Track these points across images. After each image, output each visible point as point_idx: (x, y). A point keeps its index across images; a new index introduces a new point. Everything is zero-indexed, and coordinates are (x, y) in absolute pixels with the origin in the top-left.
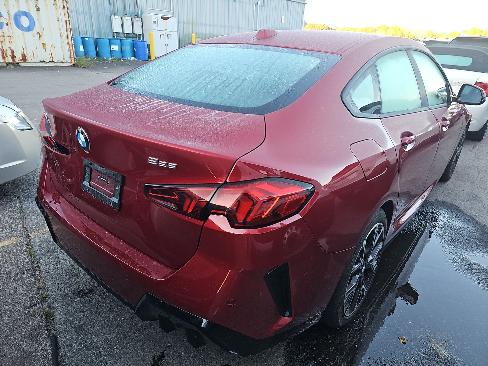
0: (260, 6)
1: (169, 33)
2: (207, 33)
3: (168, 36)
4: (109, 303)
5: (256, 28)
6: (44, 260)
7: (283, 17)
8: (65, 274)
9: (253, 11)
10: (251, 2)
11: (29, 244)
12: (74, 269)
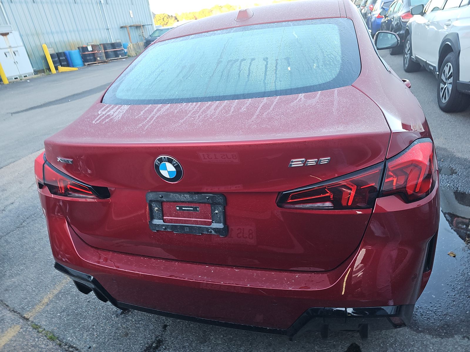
0: (103, 4)
1: (14, 49)
2: (57, 41)
3: (14, 53)
4: (191, 345)
5: (108, 27)
6: (72, 337)
7: (131, 12)
8: (112, 340)
9: (98, 10)
10: (94, 2)
11: (36, 327)
12: (117, 329)
